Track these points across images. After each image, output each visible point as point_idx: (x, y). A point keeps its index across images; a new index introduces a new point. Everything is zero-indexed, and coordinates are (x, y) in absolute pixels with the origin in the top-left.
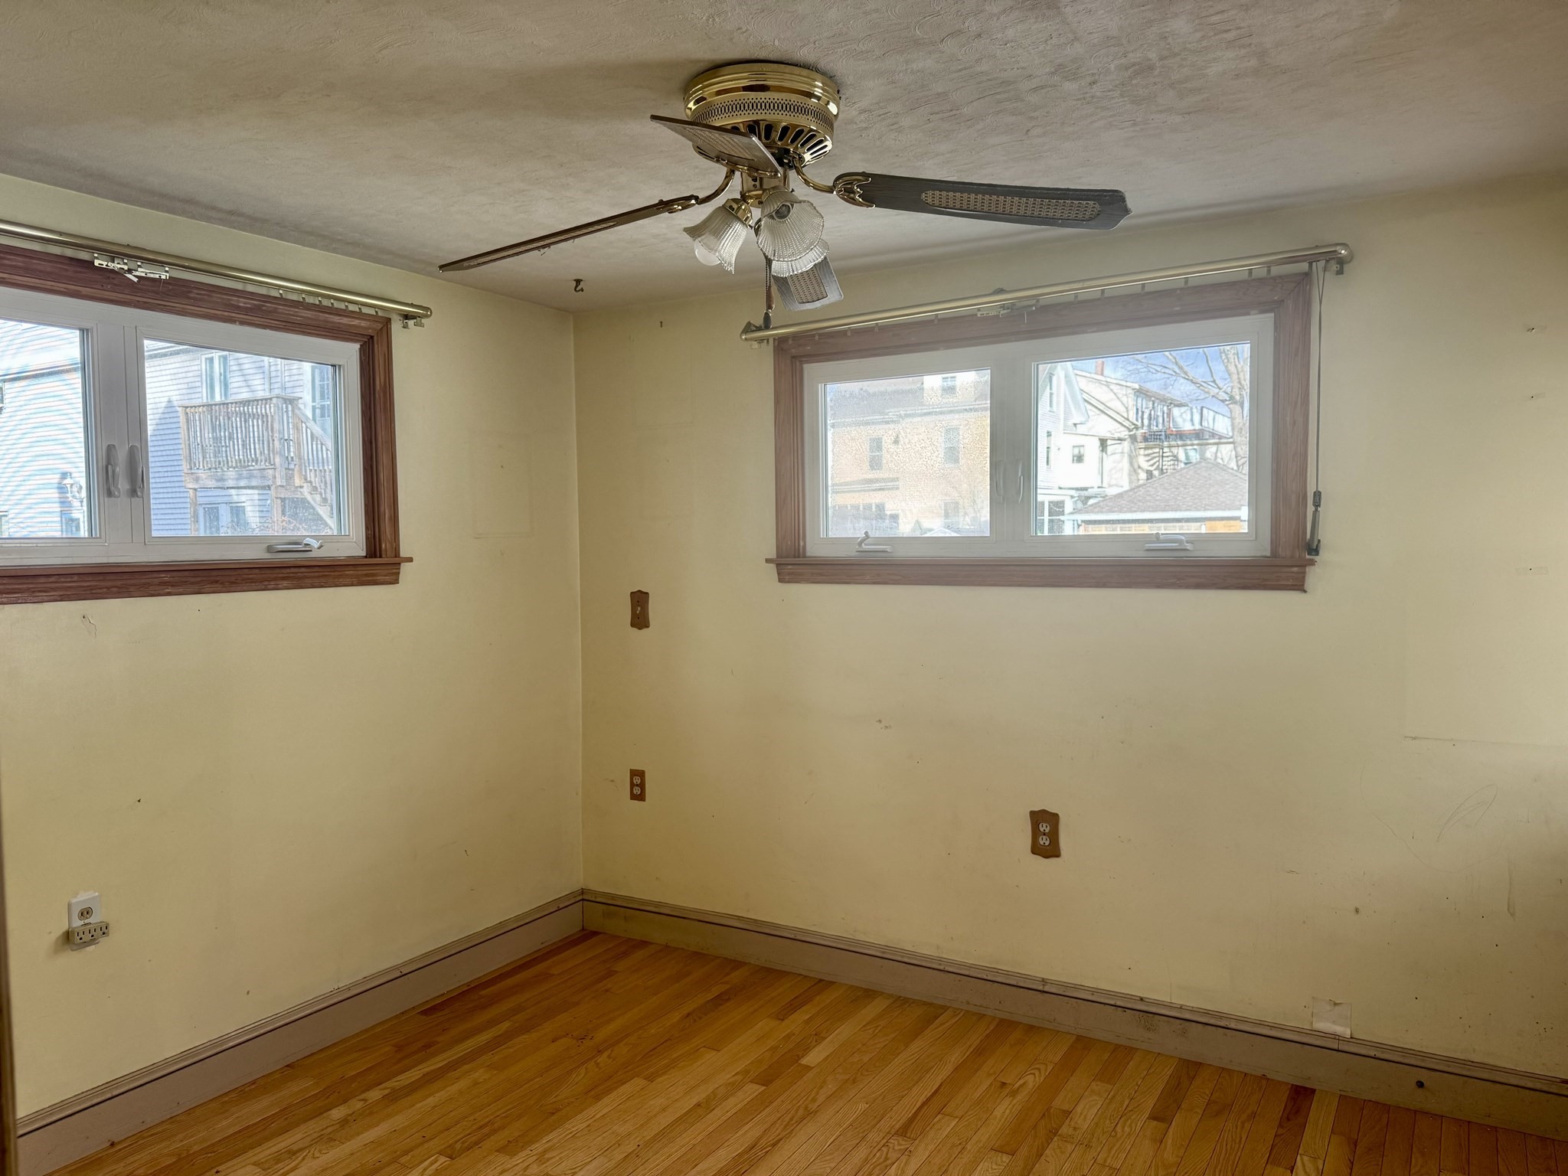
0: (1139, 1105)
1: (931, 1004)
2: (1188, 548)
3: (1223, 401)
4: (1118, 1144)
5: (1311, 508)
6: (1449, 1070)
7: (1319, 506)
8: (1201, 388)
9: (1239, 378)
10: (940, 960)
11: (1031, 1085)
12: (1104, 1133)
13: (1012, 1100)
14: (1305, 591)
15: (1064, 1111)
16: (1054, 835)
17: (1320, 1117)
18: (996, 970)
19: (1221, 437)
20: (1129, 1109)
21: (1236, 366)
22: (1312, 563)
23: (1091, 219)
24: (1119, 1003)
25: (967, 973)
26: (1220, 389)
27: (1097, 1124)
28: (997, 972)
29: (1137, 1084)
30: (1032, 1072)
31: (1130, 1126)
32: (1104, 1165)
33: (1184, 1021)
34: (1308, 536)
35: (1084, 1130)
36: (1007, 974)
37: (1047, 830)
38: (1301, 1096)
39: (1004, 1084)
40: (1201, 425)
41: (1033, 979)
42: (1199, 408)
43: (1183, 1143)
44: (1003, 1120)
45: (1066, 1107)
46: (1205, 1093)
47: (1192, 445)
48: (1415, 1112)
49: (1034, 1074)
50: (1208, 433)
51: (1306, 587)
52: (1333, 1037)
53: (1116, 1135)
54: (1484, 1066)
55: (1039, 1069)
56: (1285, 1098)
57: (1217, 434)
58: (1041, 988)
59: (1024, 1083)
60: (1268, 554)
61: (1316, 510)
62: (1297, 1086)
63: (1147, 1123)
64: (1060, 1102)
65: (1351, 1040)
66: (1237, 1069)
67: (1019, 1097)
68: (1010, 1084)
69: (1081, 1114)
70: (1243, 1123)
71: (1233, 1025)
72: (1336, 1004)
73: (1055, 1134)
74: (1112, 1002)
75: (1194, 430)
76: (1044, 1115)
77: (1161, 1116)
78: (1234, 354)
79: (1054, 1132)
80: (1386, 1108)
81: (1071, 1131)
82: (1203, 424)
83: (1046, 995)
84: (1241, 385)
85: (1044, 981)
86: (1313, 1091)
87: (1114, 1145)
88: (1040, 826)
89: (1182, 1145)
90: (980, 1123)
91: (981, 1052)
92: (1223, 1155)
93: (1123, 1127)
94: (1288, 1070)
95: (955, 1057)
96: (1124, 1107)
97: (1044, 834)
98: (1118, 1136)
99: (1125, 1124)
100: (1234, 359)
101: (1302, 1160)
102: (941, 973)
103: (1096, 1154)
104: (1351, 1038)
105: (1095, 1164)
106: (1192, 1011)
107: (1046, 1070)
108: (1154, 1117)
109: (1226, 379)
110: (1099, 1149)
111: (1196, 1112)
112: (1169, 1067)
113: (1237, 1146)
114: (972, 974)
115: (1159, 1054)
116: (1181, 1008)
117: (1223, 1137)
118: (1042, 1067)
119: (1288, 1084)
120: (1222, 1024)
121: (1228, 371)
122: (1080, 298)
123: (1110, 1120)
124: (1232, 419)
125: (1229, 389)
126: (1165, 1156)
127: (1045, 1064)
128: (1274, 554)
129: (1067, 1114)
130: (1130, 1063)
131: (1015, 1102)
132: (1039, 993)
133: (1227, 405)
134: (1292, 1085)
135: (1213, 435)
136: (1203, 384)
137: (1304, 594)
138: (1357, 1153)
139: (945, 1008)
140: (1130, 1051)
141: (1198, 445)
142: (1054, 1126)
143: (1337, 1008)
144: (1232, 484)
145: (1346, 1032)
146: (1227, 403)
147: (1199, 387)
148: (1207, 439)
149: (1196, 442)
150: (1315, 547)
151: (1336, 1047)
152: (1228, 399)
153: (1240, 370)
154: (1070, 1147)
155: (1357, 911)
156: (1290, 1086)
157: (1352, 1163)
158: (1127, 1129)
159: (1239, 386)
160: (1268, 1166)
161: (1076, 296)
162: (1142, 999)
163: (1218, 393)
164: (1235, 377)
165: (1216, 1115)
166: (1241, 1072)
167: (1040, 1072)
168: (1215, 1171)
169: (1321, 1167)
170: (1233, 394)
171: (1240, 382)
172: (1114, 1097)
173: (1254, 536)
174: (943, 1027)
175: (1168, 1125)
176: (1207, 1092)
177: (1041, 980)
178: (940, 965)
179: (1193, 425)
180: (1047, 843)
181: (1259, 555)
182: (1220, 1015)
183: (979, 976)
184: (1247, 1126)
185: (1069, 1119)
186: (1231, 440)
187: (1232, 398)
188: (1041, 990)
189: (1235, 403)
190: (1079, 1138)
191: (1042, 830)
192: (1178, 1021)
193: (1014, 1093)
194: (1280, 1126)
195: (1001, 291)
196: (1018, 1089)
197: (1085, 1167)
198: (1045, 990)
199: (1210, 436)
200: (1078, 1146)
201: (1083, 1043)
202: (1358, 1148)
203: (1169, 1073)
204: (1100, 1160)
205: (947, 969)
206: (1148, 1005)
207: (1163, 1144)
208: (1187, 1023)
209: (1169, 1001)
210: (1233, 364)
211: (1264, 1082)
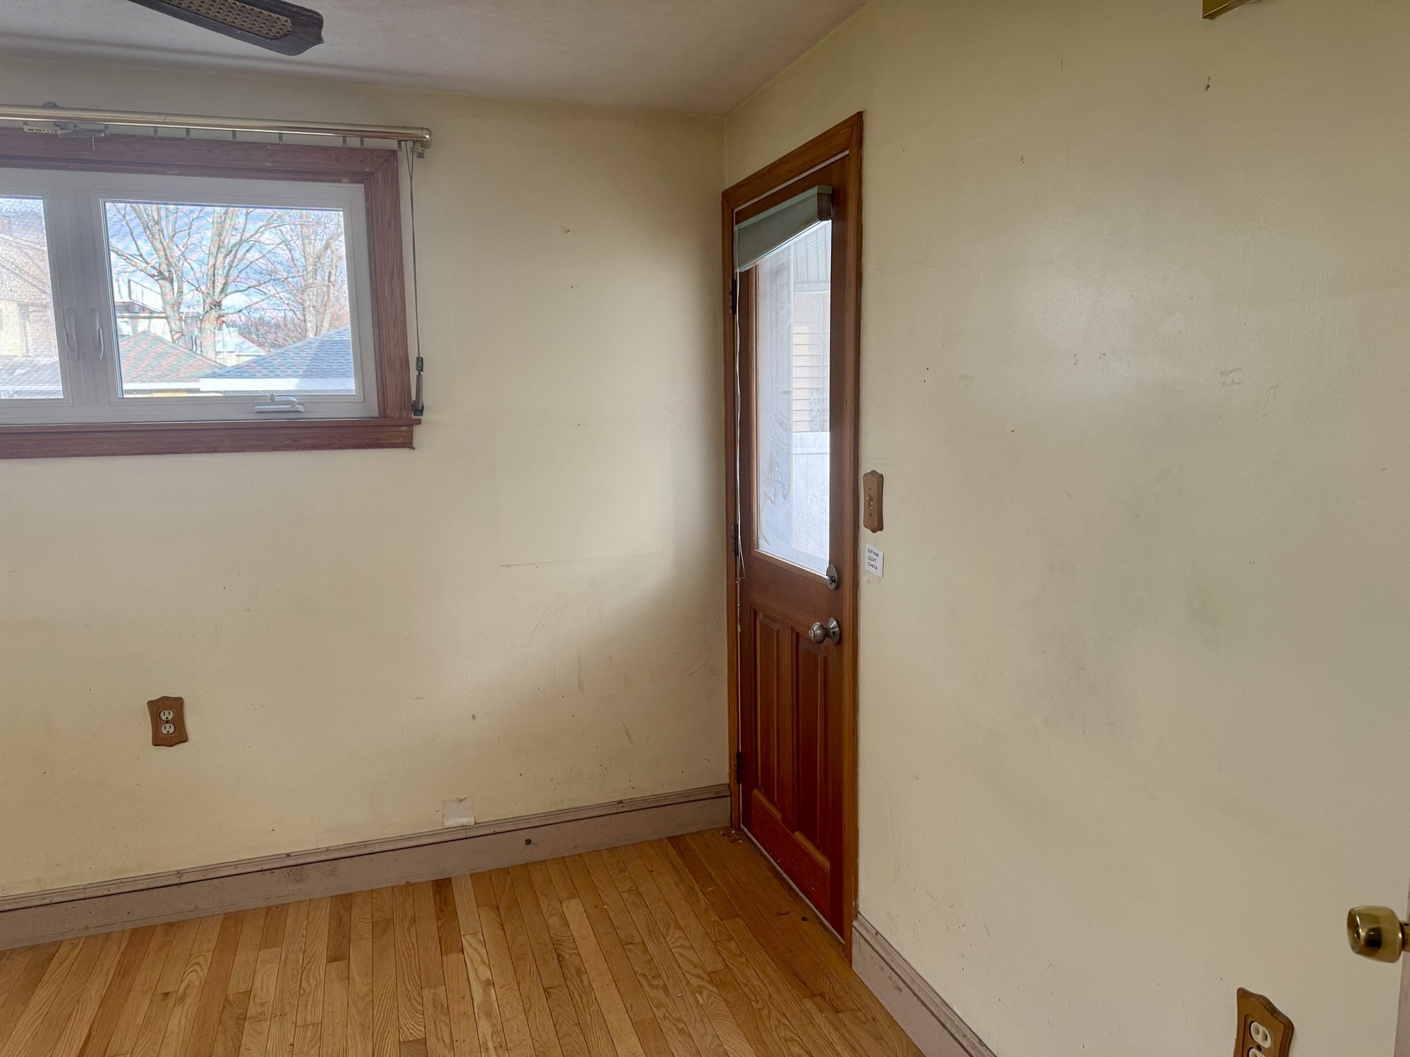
0: (314, 954)
1: (37, 946)
2: (300, 410)
3: (152, 276)
4: (311, 998)
5: (414, 373)
6: (549, 822)
7: (422, 370)
8: (127, 260)
9: (166, 255)
10: (43, 894)
11: (197, 983)
12: (292, 995)
13: (183, 1008)
14: (414, 449)
15: (244, 993)
16: (179, 722)
17: (464, 898)
18: (119, 881)
19: (152, 312)
20: (305, 962)
21: (162, 243)
22: (419, 422)
23: (276, 38)
24: (265, 867)
25: (82, 896)
26: (148, 264)
27: (282, 991)
28: (121, 883)
29: (303, 936)
30: (191, 969)
31: (314, 976)
32: (305, 1026)
33: (331, 860)
34: (414, 398)
35: (272, 1002)
36: (135, 880)
37: (170, 717)
38: (442, 887)
39: (167, 994)
40: (131, 299)
41: (168, 875)
42: (126, 281)
43: (368, 970)
44: (182, 1032)
45: (243, 988)
46: (366, 918)
47: (123, 317)
48: (526, 864)
49: (194, 970)
50: (138, 306)
51: (414, 446)
52: (461, 828)
53: (305, 991)
54: (569, 810)
55: (197, 963)
56: (431, 895)
57: (147, 309)
58: (177, 881)
59: (188, 984)
60: (376, 414)
61: (420, 374)
62: (436, 880)
63: (328, 967)
64: (236, 985)
65: (477, 825)
66: (384, 886)
67: (189, 1000)
68: (173, 992)
69: (262, 987)
70: (409, 929)
71: (377, 849)
72: (461, 800)
73: (245, 1019)
74: (259, 868)
75: (123, 302)
76: (224, 1006)
77: (338, 955)
78: (159, 230)
79: (242, 1019)
80: (507, 871)
81: (260, 1010)
82: (132, 298)
83: (183, 886)
84: (169, 261)
85: (179, 873)
86: (449, 880)
87: (307, 1001)
88: (162, 714)
89: (367, 972)
90: (157, 1048)
91: (124, 972)
92: (405, 966)
93: (308, 981)
94: (424, 870)
95: (95, 991)
96: (301, 961)
97: (167, 722)
98: (307, 992)
99: (308, 977)
100: (159, 235)
101: (466, 939)
102: (48, 908)
103: (294, 1018)
104: (475, 824)
105: (297, 1029)
106: (339, 849)
107: (206, 960)
108: (332, 959)
109: (153, 255)
110: (295, 1012)
111: (366, 938)
112: (325, 907)
113: (413, 951)
114: (88, 895)
115: (310, 900)
116: (328, 850)
117: (398, 949)
118: (201, 960)
119: (428, 881)
120: (368, 851)
121: (153, 246)
122: (160, 133)
123: (292, 980)
124: (163, 294)
125: (158, 265)
126: (357, 990)
127: (202, 955)
128: (383, 413)
129: (248, 993)
130: (288, 920)
131: (186, 1007)
132: (175, 887)
133: (156, 280)
134: (432, 881)
135: (143, 308)
136: (129, 257)
137: (412, 451)
138: (502, 914)
139: (58, 944)
140: (283, 908)
141: (129, 317)
142: (240, 1012)
143: (462, 803)
144: (174, 357)
145: (468, 820)
146: (156, 278)
147: (125, 260)
148: (138, 313)
149: (127, 315)
150: (421, 408)
151: (464, 836)
152: (157, 274)
153: (166, 247)
154: (265, 1025)
155: (474, 717)
156: (430, 883)
157: (502, 925)
158: (312, 981)
159: (167, 262)
160: (444, 958)
161: (156, 129)
162: (288, 855)
163: (146, 268)
164: (162, 253)
165: (384, 932)
166: (388, 887)
167: (201, 965)
168: (404, 982)
169: (482, 939)
170: (162, 270)
171: (167, 259)
172: (286, 958)
173: (362, 398)
174: (64, 965)
175: (347, 961)
176: (368, 916)
177: (176, 873)
178: (44, 899)
179: (122, 298)
180: (172, 730)
181: (368, 416)
182: (365, 844)
183: (100, 894)
184: (413, 931)
185: (252, 997)
186: (163, 315)
187: (160, 273)
188: (179, 883)
189: (165, 279)
190: (270, 1012)
191: (164, 718)
192: (327, 863)
193: (182, 999)
194: (438, 919)
195: (54, 106)
196: (185, 992)
197: (289, 1036)
198: (182, 881)
199: (140, 310)
200: (272, 1019)
201: (233, 920)
202: (501, 910)
203: (328, 912)
204: (300, 1022)
205: (55, 900)
206: (295, 859)
207: (351, 979)
208: (335, 862)
209: (315, 848)
210: (158, 240)
211: (410, 889)
